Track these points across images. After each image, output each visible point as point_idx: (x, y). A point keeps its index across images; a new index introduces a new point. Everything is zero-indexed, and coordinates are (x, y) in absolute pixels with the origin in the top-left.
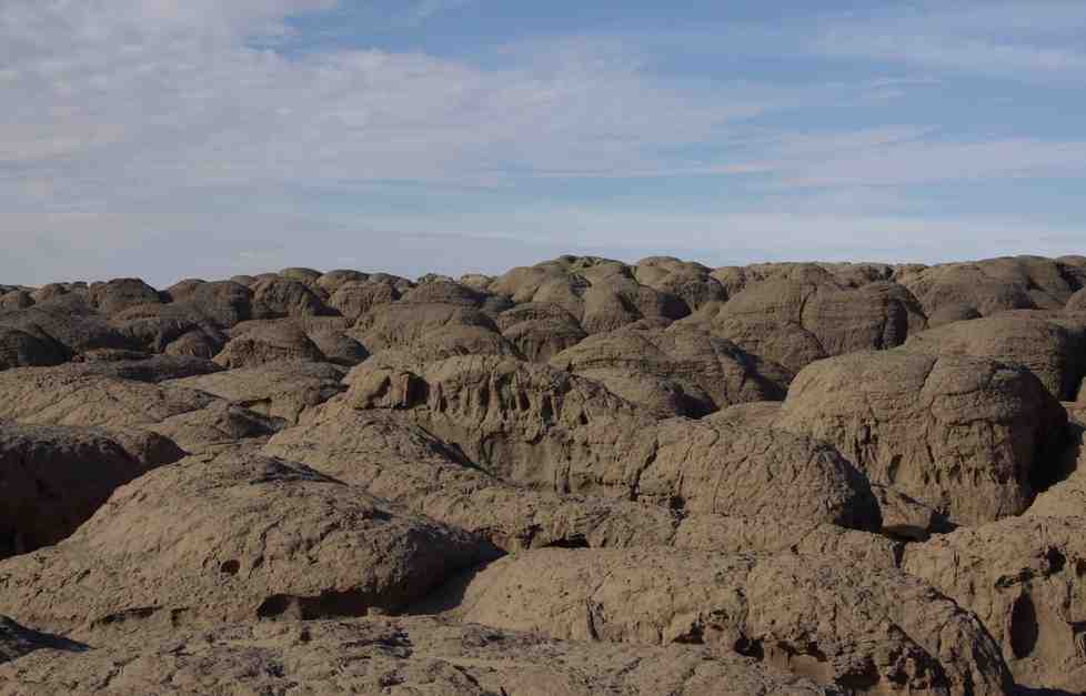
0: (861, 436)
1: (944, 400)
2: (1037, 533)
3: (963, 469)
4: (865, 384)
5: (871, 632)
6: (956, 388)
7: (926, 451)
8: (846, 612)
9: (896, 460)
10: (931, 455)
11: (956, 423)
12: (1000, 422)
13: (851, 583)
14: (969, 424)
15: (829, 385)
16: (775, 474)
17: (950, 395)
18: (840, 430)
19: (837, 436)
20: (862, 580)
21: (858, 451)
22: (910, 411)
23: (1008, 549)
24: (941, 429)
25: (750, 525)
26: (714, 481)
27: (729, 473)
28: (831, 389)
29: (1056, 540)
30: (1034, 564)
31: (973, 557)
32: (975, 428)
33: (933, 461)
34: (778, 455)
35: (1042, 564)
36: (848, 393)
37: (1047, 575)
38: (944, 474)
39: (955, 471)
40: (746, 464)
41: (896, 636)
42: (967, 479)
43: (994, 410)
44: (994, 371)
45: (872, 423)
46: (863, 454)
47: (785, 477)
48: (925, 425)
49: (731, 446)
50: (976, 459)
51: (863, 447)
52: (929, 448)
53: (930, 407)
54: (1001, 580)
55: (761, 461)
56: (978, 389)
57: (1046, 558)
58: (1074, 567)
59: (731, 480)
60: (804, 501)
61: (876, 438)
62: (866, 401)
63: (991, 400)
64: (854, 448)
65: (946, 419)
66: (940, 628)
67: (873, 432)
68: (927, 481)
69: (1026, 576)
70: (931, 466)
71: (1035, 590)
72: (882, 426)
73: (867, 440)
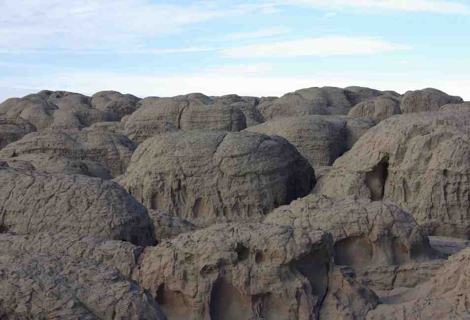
0: (175, 186)
1: (229, 160)
2: (230, 234)
3: (240, 204)
4: (177, 152)
5: (58, 309)
6: (236, 152)
7: (217, 195)
8: (41, 294)
9: (198, 201)
10: (220, 196)
11: (236, 175)
12: (265, 174)
13: (51, 273)
14: (244, 176)
15: (154, 153)
16: (74, 205)
17: (232, 157)
18: (161, 183)
19: (159, 186)
20: (62, 270)
21: (173, 196)
22: (206, 168)
23: (210, 246)
24: (226, 180)
25: (30, 239)
26: (29, 213)
27: (40, 207)
28: (156, 156)
29: (243, 238)
30: (226, 255)
31: (186, 253)
32: (248, 178)
33: (221, 201)
34: (77, 192)
35: (232, 256)
36: (167, 158)
37: (235, 263)
38: (229, 209)
39: (235, 207)
40: (53, 199)
41: (79, 311)
42: (243, 212)
43: (260, 167)
44: (261, 141)
45: (182, 177)
46: (177, 198)
47: (81, 207)
48: (217, 177)
49: (43, 187)
50: (249, 199)
51: (176, 194)
52: (219, 192)
53: (219, 166)
54: (205, 268)
55: (64, 197)
56: (250, 153)
57: (236, 251)
58: (254, 256)
59: (41, 211)
60: (93, 223)
61: (185, 187)
62: (178, 163)
63: (258, 160)
64: (170, 195)
65: (230, 172)
66: (115, 302)
67: (183, 183)
68: (217, 215)
69: (221, 264)
70: (220, 205)
71: (228, 275)
72: (189, 179)
73: (179, 188)
